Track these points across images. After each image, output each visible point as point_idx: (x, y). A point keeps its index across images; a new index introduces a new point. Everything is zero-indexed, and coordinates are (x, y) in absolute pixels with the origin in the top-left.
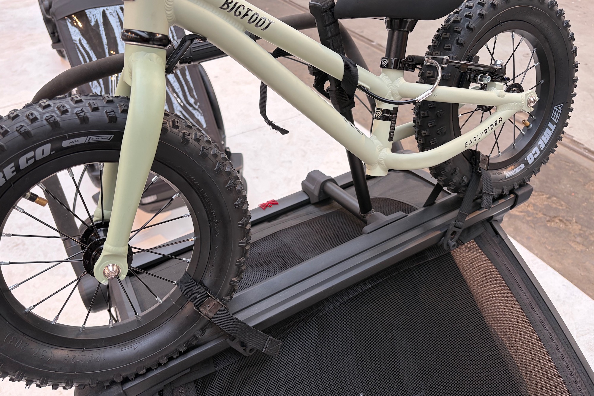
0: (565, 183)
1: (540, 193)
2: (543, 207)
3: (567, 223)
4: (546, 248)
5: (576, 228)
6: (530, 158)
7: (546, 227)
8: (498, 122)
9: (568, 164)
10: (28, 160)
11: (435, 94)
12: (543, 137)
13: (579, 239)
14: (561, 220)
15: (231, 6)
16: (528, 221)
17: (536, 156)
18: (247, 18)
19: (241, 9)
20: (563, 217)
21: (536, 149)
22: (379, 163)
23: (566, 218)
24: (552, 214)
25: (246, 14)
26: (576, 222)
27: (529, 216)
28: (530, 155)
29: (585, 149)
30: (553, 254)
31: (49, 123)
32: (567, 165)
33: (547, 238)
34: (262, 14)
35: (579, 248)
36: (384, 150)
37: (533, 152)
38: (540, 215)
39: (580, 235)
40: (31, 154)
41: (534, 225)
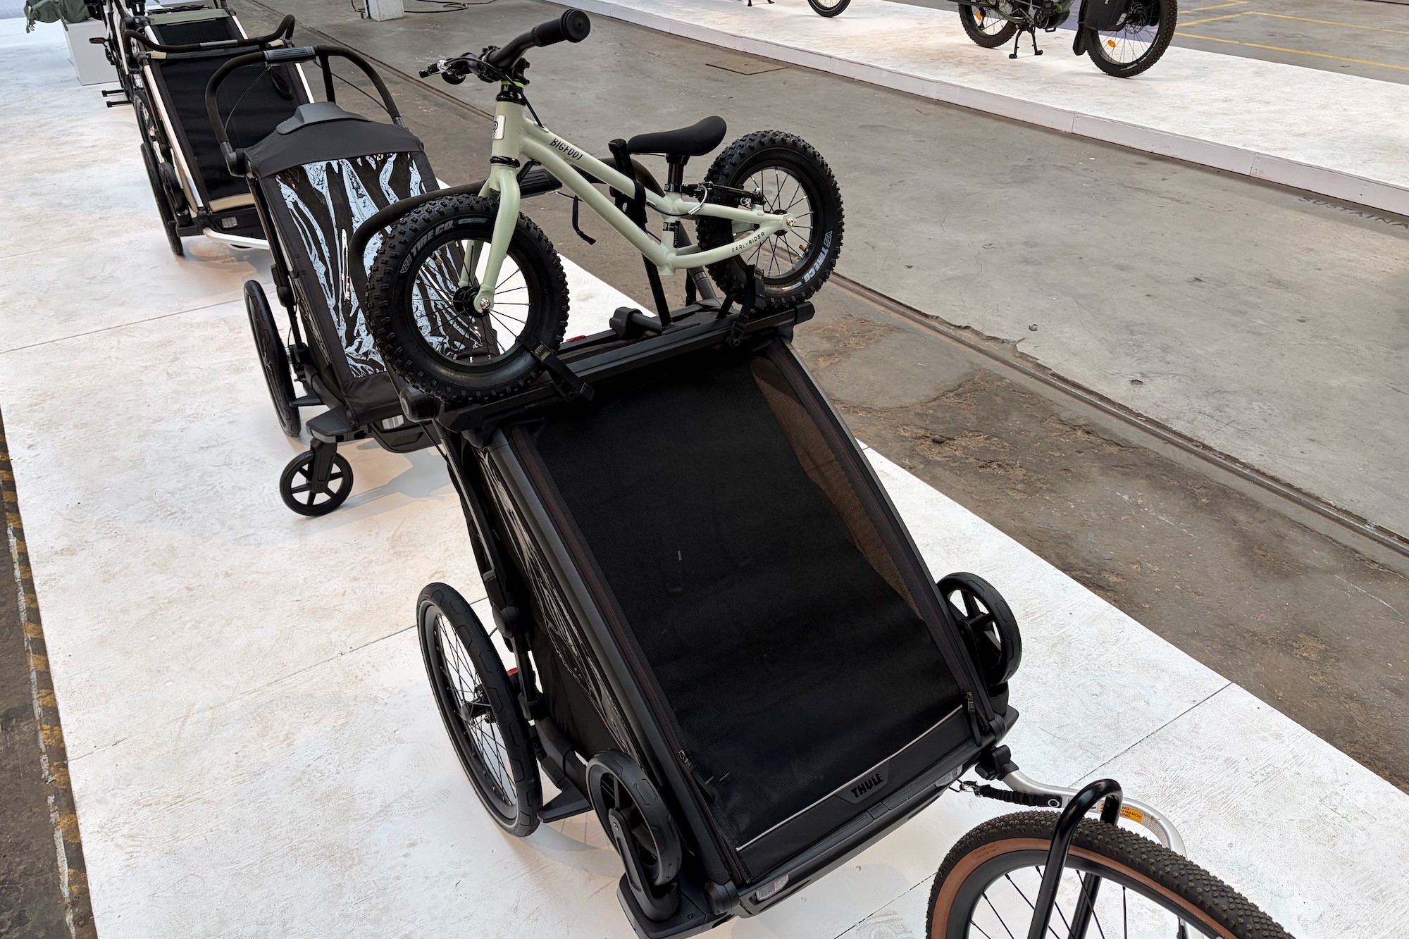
0: (1014, 419)
1: (976, 434)
2: (977, 450)
3: (1009, 468)
4: (972, 498)
5: (1019, 473)
6: (807, 277)
7: (977, 473)
8: (761, 235)
9: (1024, 395)
10: (440, 229)
11: (702, 208)
12: (818, 260)
13: (1019, 486)
14: (1000, 466)
15: (557, 143)
16: (952, 467)
17: (812, 276)
18: (567, 151)
19: (563, 146)
20: (1003, 461)
21: (812, 270)
22: (668, 265)
23: (1007, 462)
24: (989, 458)
25: (567, 149)
26: (1021, 467)
27: (955, 462)
28: (807, 275)
29: (1054, 375)
30: (980, 504)
31: (454, 208)
32: (1022, 397)
33: (975, 486)
34: (577, 149)
35: (1018, 496)
36: (670, 254)
37: (810, 272)
38: (971, 460)
39: (1022, 482)
40: (442, 226)
41: (960, 472)
